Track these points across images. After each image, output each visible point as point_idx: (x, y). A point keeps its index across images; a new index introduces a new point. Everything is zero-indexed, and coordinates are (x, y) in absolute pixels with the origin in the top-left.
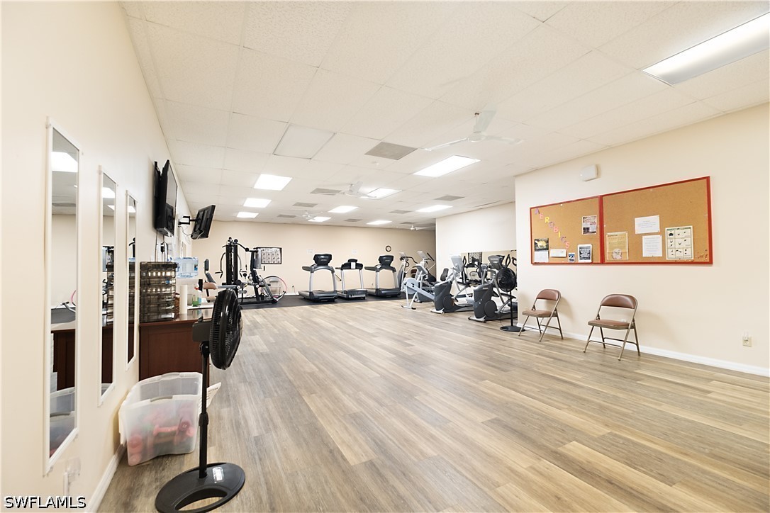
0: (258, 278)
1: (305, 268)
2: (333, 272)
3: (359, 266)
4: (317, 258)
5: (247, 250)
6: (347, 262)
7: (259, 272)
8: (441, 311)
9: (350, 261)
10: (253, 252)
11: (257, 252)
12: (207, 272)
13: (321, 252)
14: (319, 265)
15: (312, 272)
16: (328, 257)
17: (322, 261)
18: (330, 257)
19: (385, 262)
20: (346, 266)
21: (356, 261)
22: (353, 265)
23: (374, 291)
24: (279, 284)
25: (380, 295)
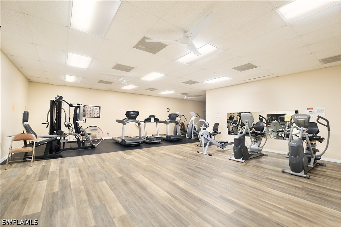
0: (80, 129)
1: (118, 121)
2: (139, 124)
3: (157, 120)
4: (128, 114)
5: (71, 105)
6: (148, 117)
7: (81, 123)
8: (241, 160)
9: (151, 116)
10: (76, 108)
11: (79, 107)
12: (25, 123)
13: (131, 109)
14: (129, 119)
15: (124, 124)
16: (136, 113)
17: (132, 116)
18: (137, 113)
19: (172, 118)
20: (148, 120)
21: (154, 116)
22: (153, 119)
23: (165, 137)
24: (97, 132)
25: (169, 140)
